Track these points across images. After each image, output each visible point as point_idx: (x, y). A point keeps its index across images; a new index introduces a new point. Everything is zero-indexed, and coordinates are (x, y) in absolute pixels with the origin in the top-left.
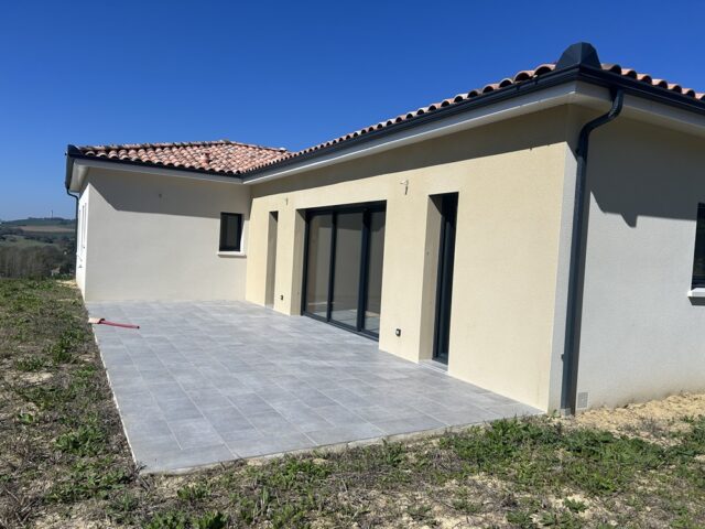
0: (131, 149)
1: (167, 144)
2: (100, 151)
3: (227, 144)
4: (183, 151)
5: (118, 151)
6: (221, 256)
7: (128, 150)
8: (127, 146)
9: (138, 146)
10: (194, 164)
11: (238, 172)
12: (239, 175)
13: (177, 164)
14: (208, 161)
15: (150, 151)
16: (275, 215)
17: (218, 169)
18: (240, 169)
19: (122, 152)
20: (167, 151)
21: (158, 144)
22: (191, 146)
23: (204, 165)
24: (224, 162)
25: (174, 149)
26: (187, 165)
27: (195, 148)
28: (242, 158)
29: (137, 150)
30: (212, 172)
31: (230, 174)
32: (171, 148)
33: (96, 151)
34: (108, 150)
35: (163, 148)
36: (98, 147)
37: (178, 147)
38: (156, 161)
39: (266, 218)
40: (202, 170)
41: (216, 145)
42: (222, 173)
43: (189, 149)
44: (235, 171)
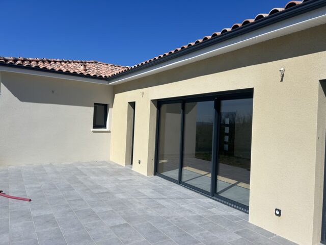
0: (32, 61)
1: (58, 60)
2: (10, 60)
3: (96, 63)
4: (69, 64)
5: (23, 61)
6: (94, 132)
7: (30, 61)
8: (30, 59)
9: (38, 59)
10: (76, 71)
11: (106, 76)
12: (107, 79)
13: (64, 71)
14: (86, 70)
15: (47, 63)
16: (133, 105)
17: (92, 75)
18: (107, 75)
19: (26, 62)
20: (58, 64)
21: (52, 60)
22: (74, 62)
23: (83, 72)
24: (95, 71)
25: (63, 63)
26: (72, 72)
27: (77, 63)
28: (106, 70)
29: (37, 62)
30: (88, 76)
31: (100, 78)
32: (61, 62)
33: (6, 61)
34: (16, 60)
35: (55, 62)
36: (9, 58)
37: (66, 62)
38: (50, 68)
39: (126, 107)
40: (81, 75)
41: (89, 63)
42: (95, 77)
43: (72, 64)
44: (103, 76)
